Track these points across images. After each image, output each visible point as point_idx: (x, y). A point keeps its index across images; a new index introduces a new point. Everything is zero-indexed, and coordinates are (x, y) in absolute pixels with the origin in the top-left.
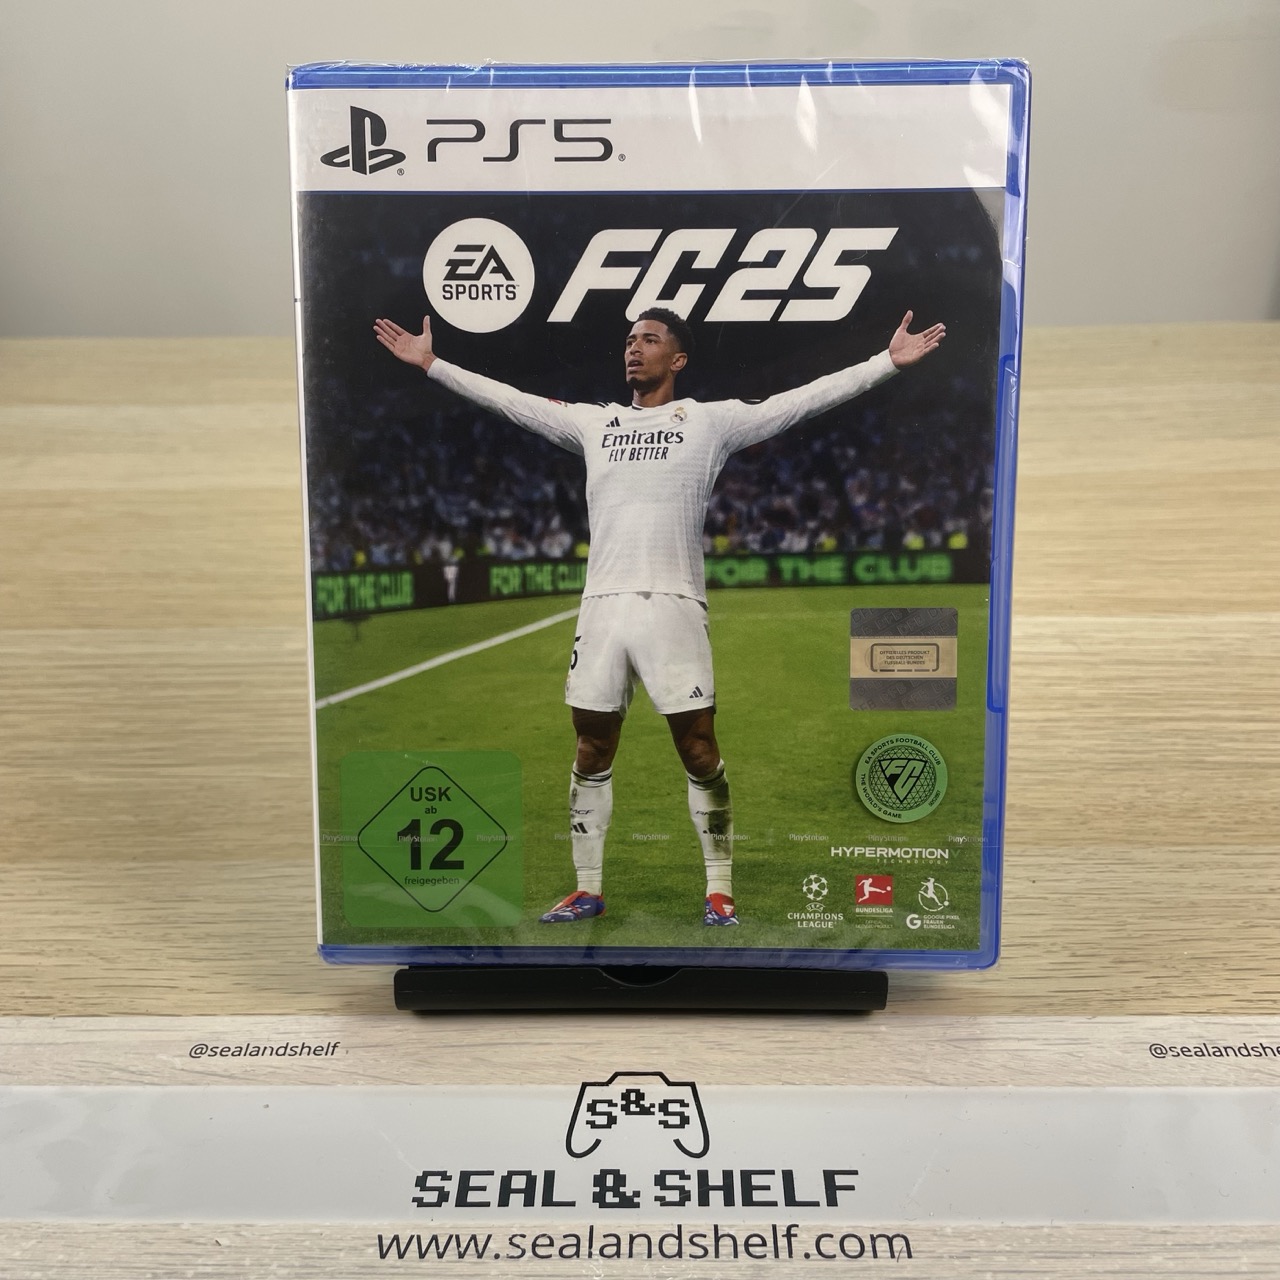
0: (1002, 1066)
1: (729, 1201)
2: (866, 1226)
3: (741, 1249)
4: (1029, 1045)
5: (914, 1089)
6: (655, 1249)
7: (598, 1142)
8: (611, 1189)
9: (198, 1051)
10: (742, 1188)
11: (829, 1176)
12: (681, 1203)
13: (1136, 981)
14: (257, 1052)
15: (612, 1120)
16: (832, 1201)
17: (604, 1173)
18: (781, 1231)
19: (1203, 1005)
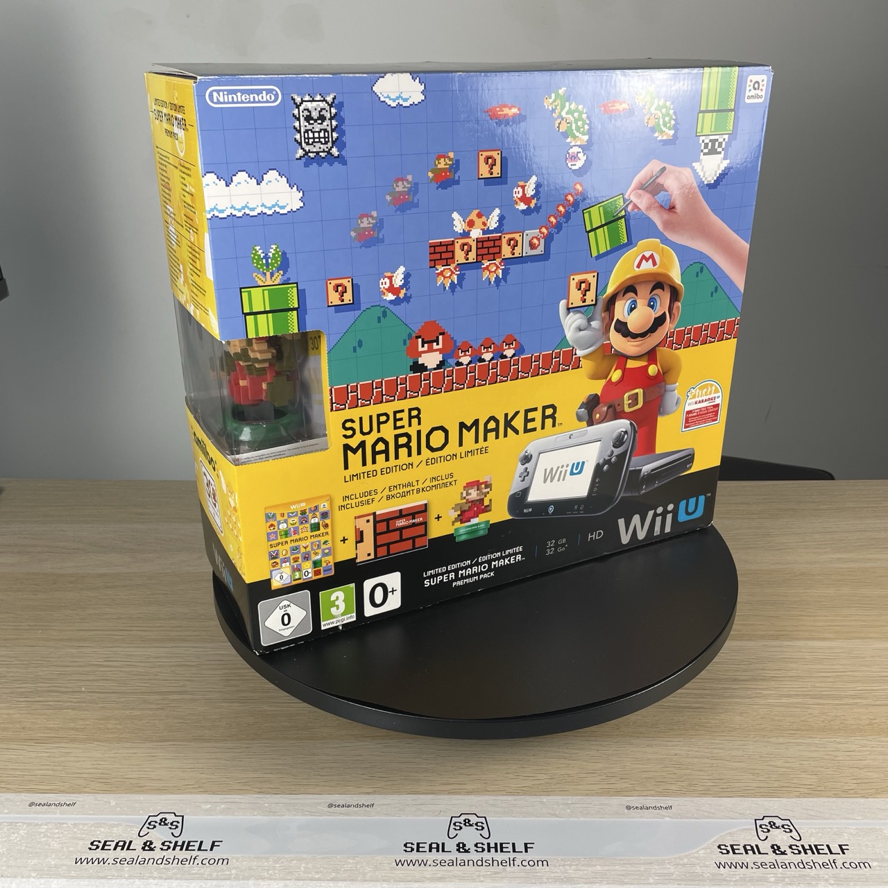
0: (581, 812)
1: (496, 851)
2: (535, 859)
3: (500, 864)
4: (589, 806)
5: (553, 819)
6: (475, 864)
7: (457, 835)
8: (462, 848)
9: (330, 806)
10: (500, 848)
11: (526, 844)
12: (482, 852)
13: (626, 785)
14: (349, 806)
15: (461, 828)
16: (526, 851)
17: (459, 843)
18: (512, 859)
19: (645, 793)
